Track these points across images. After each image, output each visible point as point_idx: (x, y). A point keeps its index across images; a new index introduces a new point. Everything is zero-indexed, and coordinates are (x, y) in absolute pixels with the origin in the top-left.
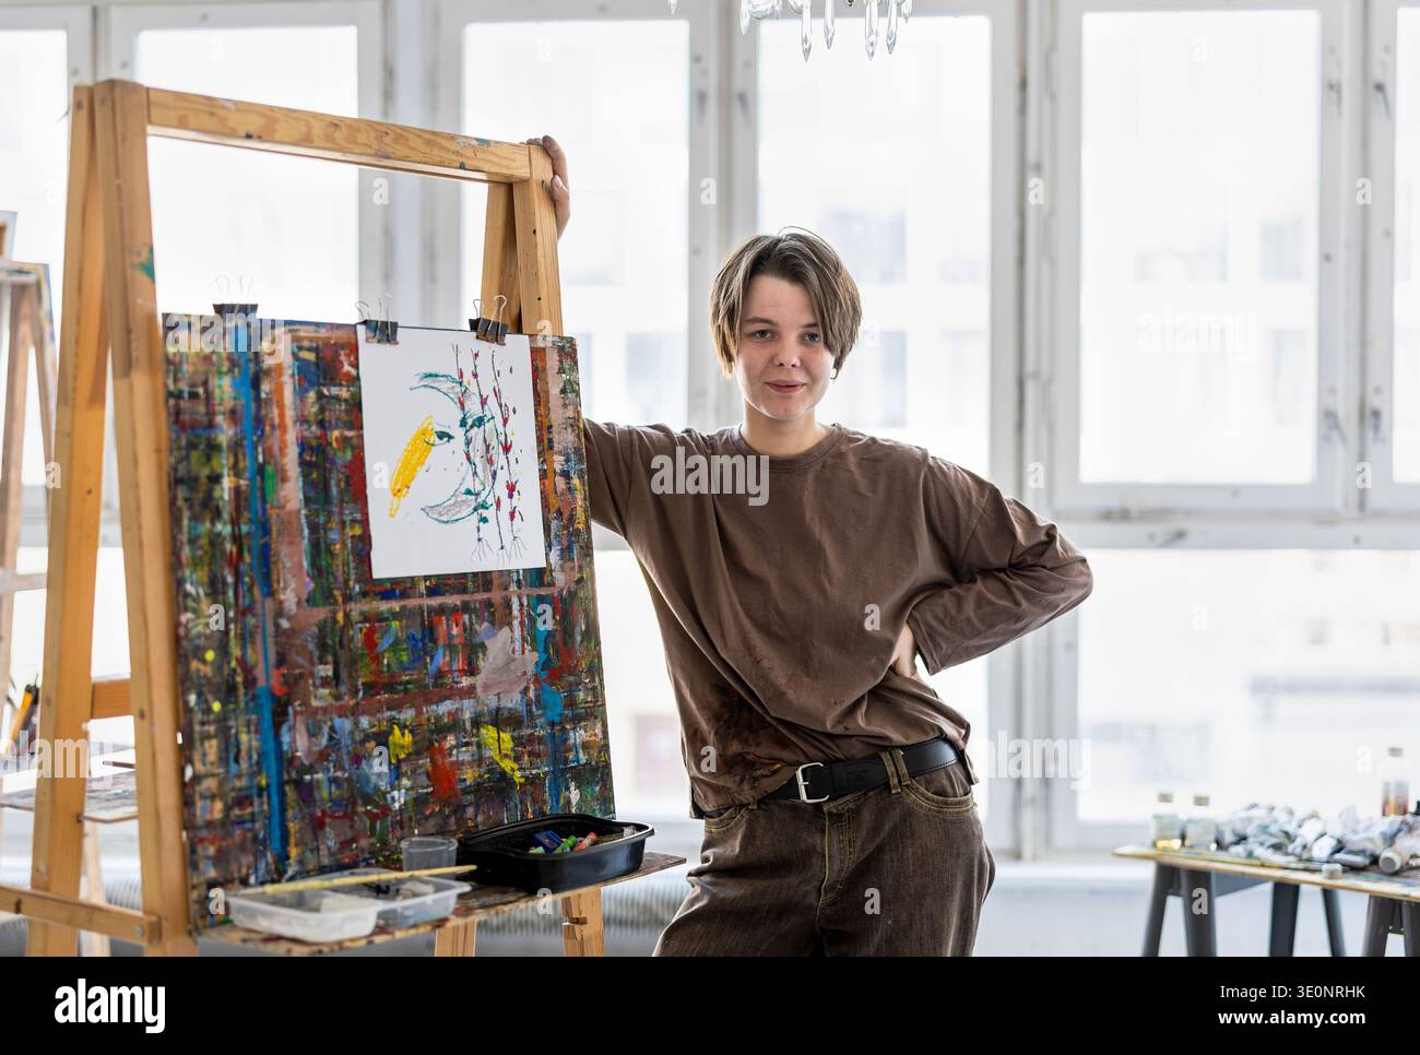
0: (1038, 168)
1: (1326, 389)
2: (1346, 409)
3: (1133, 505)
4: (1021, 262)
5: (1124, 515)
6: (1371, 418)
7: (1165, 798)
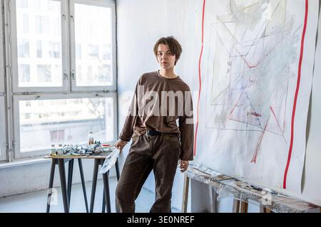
0: (7, 25)
1: (64, 69)
2: (68, 73)
3: (29, 91)
4: (4, 43)
5: (27, 93)
6: (72, 75)
7: (53, 146)
